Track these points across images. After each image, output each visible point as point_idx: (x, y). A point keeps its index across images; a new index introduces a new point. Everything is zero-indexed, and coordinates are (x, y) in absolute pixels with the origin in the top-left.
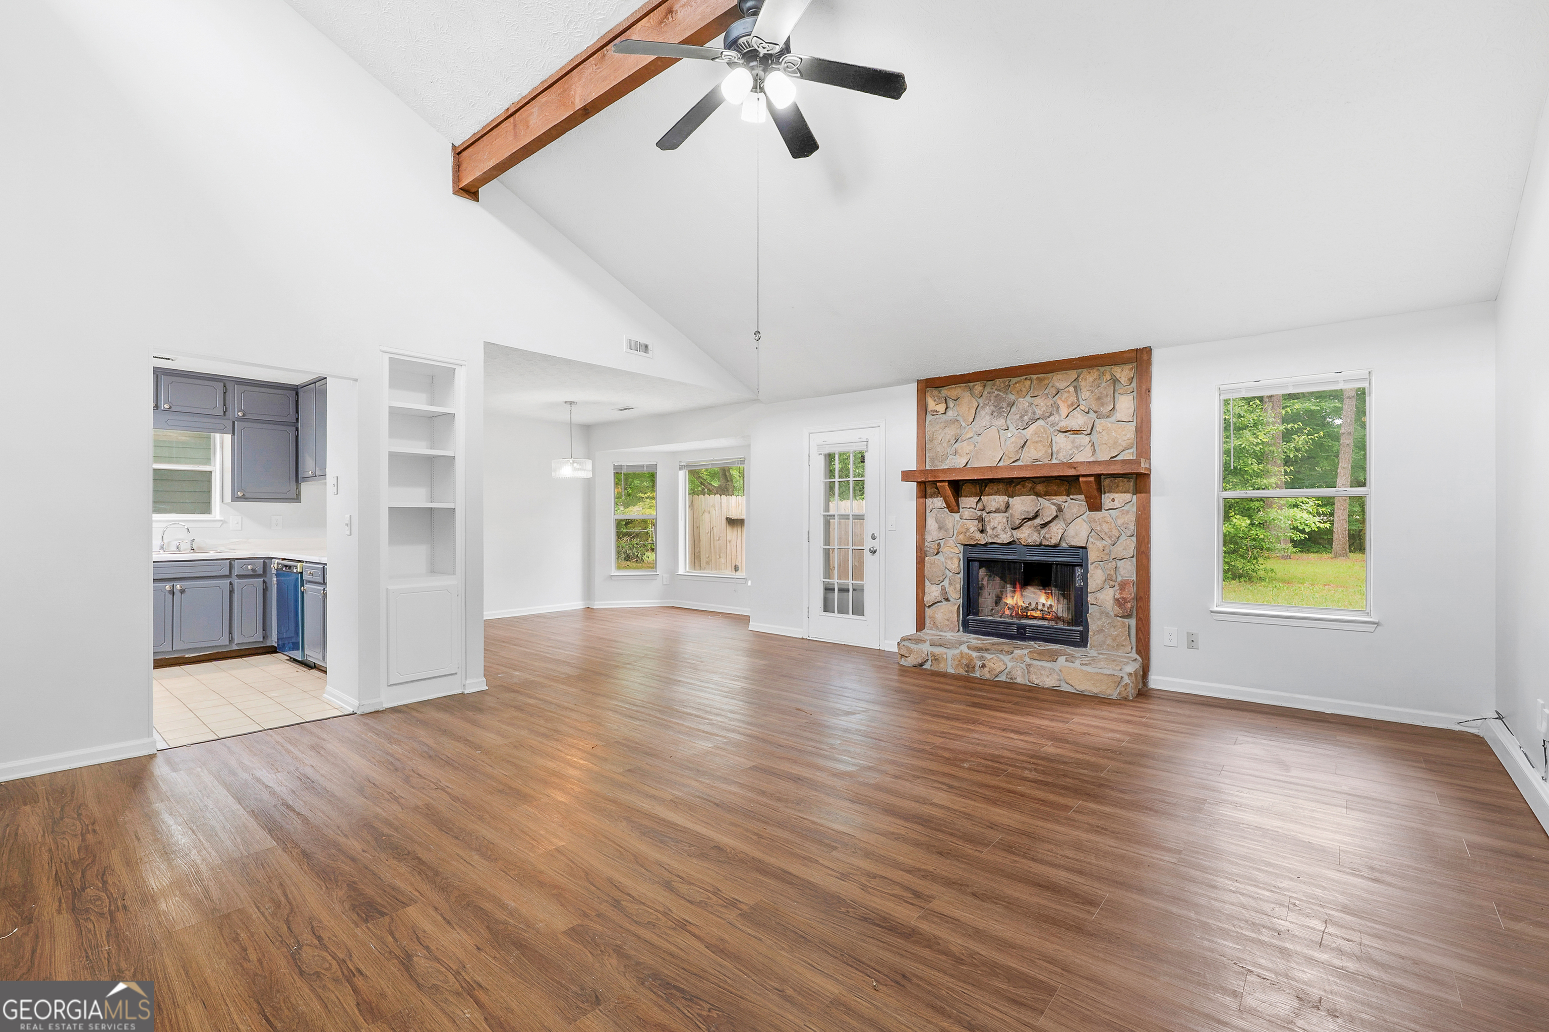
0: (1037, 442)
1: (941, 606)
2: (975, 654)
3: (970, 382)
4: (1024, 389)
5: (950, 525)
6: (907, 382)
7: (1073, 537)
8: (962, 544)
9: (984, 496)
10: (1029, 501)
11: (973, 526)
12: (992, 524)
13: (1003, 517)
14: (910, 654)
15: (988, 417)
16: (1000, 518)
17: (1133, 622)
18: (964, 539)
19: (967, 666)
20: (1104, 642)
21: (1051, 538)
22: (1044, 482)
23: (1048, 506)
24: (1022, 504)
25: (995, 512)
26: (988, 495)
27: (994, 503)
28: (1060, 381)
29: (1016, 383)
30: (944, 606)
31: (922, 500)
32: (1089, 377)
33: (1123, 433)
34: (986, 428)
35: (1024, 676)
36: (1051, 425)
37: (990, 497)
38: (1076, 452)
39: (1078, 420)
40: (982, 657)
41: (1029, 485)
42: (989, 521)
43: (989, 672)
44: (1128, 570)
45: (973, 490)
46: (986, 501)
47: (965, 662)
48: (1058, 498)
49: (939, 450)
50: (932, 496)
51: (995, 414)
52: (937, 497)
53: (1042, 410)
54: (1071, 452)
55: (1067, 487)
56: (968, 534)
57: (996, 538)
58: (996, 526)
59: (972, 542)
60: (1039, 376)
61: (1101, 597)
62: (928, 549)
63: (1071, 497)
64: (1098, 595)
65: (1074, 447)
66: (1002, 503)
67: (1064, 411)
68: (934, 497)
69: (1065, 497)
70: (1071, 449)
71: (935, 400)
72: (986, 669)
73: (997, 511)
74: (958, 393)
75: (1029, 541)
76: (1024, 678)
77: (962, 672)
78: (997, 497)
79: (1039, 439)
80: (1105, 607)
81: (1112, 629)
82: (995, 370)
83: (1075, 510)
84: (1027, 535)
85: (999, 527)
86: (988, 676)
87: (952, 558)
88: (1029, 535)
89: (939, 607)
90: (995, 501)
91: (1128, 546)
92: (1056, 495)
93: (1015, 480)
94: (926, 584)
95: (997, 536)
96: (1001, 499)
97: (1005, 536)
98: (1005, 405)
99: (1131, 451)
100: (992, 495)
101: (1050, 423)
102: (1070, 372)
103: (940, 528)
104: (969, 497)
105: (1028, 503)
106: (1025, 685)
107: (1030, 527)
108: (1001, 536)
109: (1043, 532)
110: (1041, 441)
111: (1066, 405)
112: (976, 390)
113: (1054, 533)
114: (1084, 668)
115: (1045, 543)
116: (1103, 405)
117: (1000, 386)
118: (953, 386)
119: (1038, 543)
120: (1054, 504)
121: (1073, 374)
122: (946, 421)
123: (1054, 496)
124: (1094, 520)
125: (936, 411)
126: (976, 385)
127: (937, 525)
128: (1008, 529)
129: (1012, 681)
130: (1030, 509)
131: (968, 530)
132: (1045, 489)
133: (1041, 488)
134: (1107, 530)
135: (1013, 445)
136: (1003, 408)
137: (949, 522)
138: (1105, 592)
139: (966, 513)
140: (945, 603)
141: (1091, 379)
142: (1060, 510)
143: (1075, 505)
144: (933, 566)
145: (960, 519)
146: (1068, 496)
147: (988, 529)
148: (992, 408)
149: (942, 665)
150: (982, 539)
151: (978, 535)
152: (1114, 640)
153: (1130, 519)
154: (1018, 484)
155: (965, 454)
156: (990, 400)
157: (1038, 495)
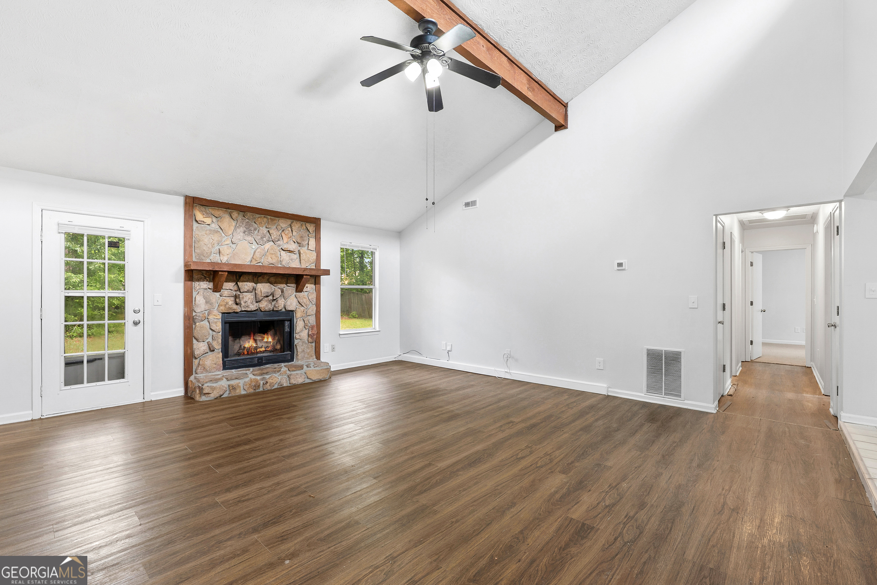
0: (272, 254)
1: (208, 355)
2: (259, 378)
3: (229, 209)
4: (263, 222)
5: (214, 301)
6: (176, 194)
7: (289, 306)
8: (221, 313)
9: (240, 282)
10: (267, 286)
11: (231, 302)
12: (245, 300)
13: (251, 295)
14: (213, 391)
15: (242, 234)
16: (250, 296)
17: (314, 344)
18: (224, 309)
19: (255, 386)
20: (304, 356)
21: (279, 307)
22: (274, 276)
23: (277, 289)
24: (263, 288)
25: (246, 292)
26: (242, 282)
27: (246, 287)
28: (283, 223)
29: (259, 218)
30: (211, 356)
31: (189, 283)
32: (296, 226)
33: (312, 256)
34: (240, 240)
35: (287, 382)
36: (278, 246)
37: (244, 283)
38: (291, 262)
39: (293, 246)
40: (264, 378)
41: (266, 277)
42: (243, 298)
43: (270, 385)
44: (312, 320)
45: (232, 278)
46: (241, 285)
47: (253, 384)
48: (281, 285)
49: (205, 249)
50: (199, 280)
51: (246, 233)
52: (203, 281)
53: (274, 237)
54: (288, 262)
55: (286, 280)
56: (227, 306)
57: (247, 308)
58: (247, 300)
59: (230, 311)
60: (271, 217)
61: (302, 335)
62: (197, 317)
63: (288, 285)
64: (301, 334)
65: (290, 259)
66: (251, 287)
67: (285, 239)
68: (201, 281)
69: (285, 285)
70: (288, 260)
71: (204, 214)
72: (268, 384)
73: (248, 292)
74: (220, 214)
75: (266, 308)
76: (287, 383)
77: (251, 391)
78: (248, 284)
79: (274, 252)
80: (304, 339)
81: (308, 349)
82: (246, 206)
83: (290, 292)
84: (265, 305)
85: (249, 301)
86: (269, 388)
87: (216, 322)
88: (266, 305)
89: (207, 357)
90: (246, 286)
91: (313, 309)
92: (280, 283)
93: (257, 274)
94: (194, 343)
95: (248, 307)
96: (250, 285)
97: (253, 306)
98: (252, 229)
99: (313, 264)
100: (245, 282)
101: (277, 245)
102: (288, 220)
103: (207, 302)
104: (228, 282)
105: (267, 288)
106: (287, 386)
107: (267, 301)
108: (250, 307)
109: (273, 303)
110: (275, 254)
111: (287, 237)
112: (234, 215)
113: (281, 305)
114: (316, 368)
115: (275, 309)
116: (303, 240)
117: (250, 217)
118: (217, 208)
119: (271, 310)
120: (279, 288)
121: (289, 222)
122: (210, 230)
123: (279, 284)
124: (300, 297)
125: (204, 222)
126: (234, 212)
127: (204, 301)
128: (254, 302)
129: (281, 386)
130: (269, 291)
131: (227, 303)
132: (275, 280)
133: (273, 280)
134: (305, 302)
135: (259, 254)
136: (251, 230)
137: (213, 298)
138: (303, 332)
139: (226, 292)
140: (210, 353)
141: (297, 227)
142: (282, 291)
143: (290, 289)
144: (202, 329)
145: (220, 297)
146: (286, 284)
147: (242, 302)
148: (245, 229)
149: (237, 391)
150: (238, 309)
151: (235, 307)
152: (308, 354)
153: (313, 296)
154: (260, 276)
155: (226, 255)
156: (243, 224)
157: (271, 283)
